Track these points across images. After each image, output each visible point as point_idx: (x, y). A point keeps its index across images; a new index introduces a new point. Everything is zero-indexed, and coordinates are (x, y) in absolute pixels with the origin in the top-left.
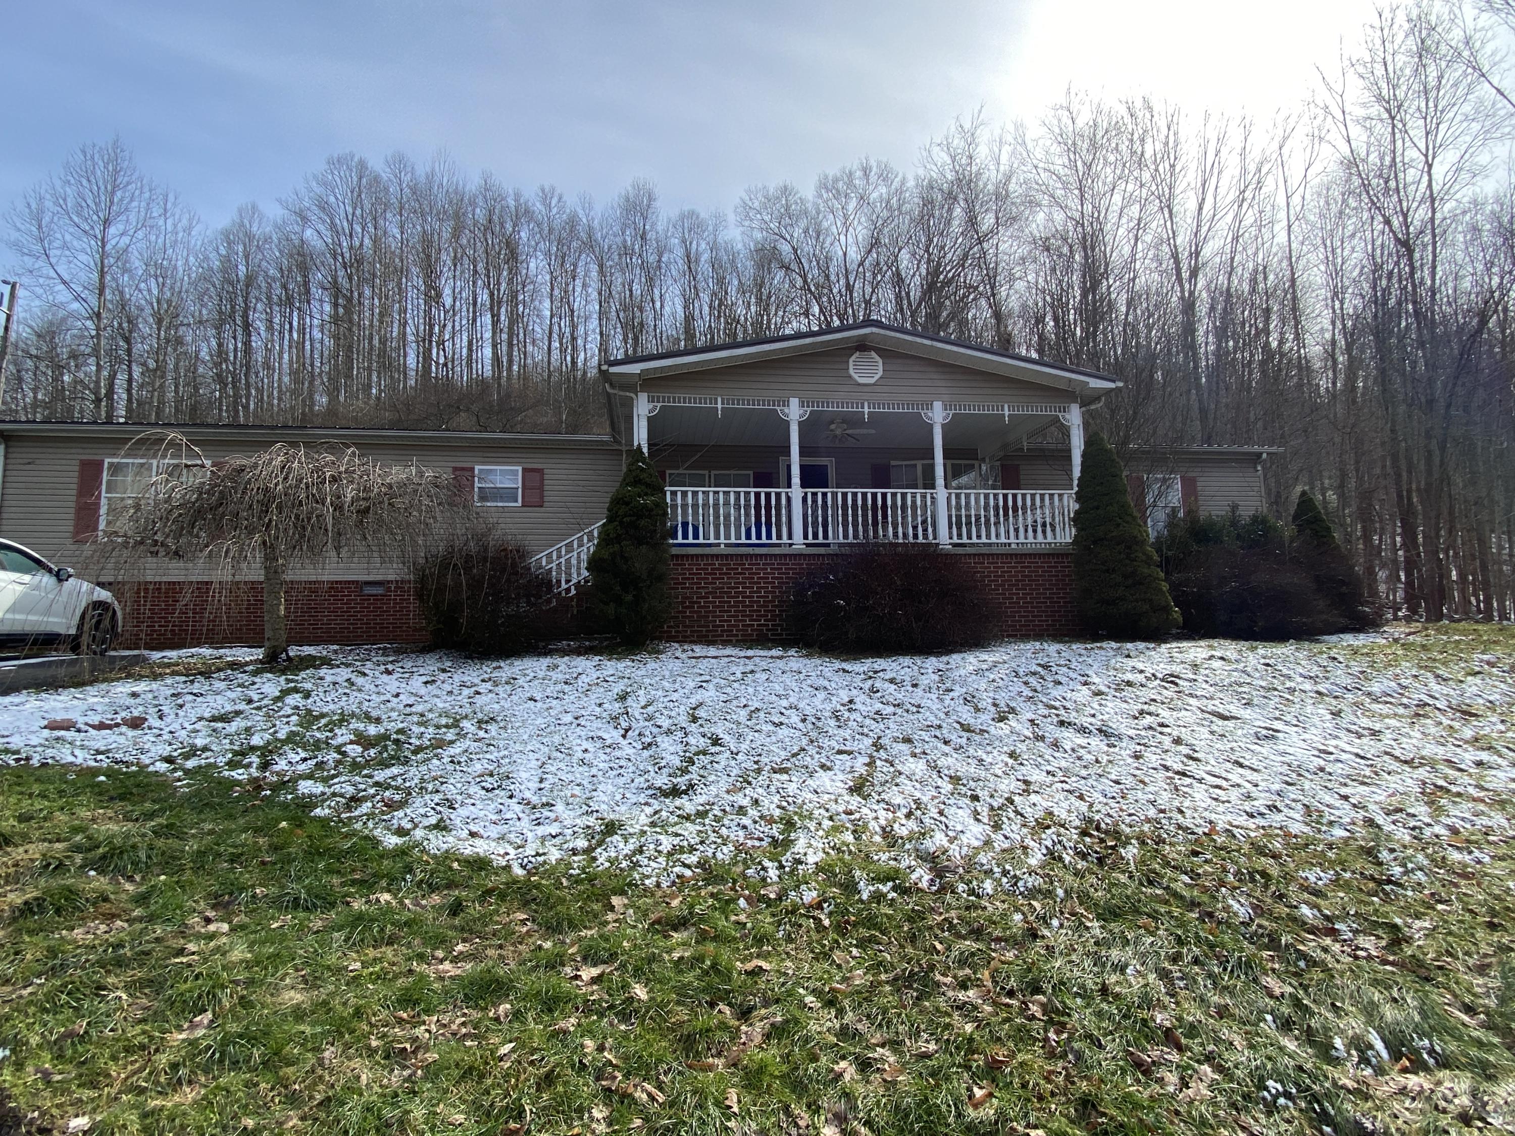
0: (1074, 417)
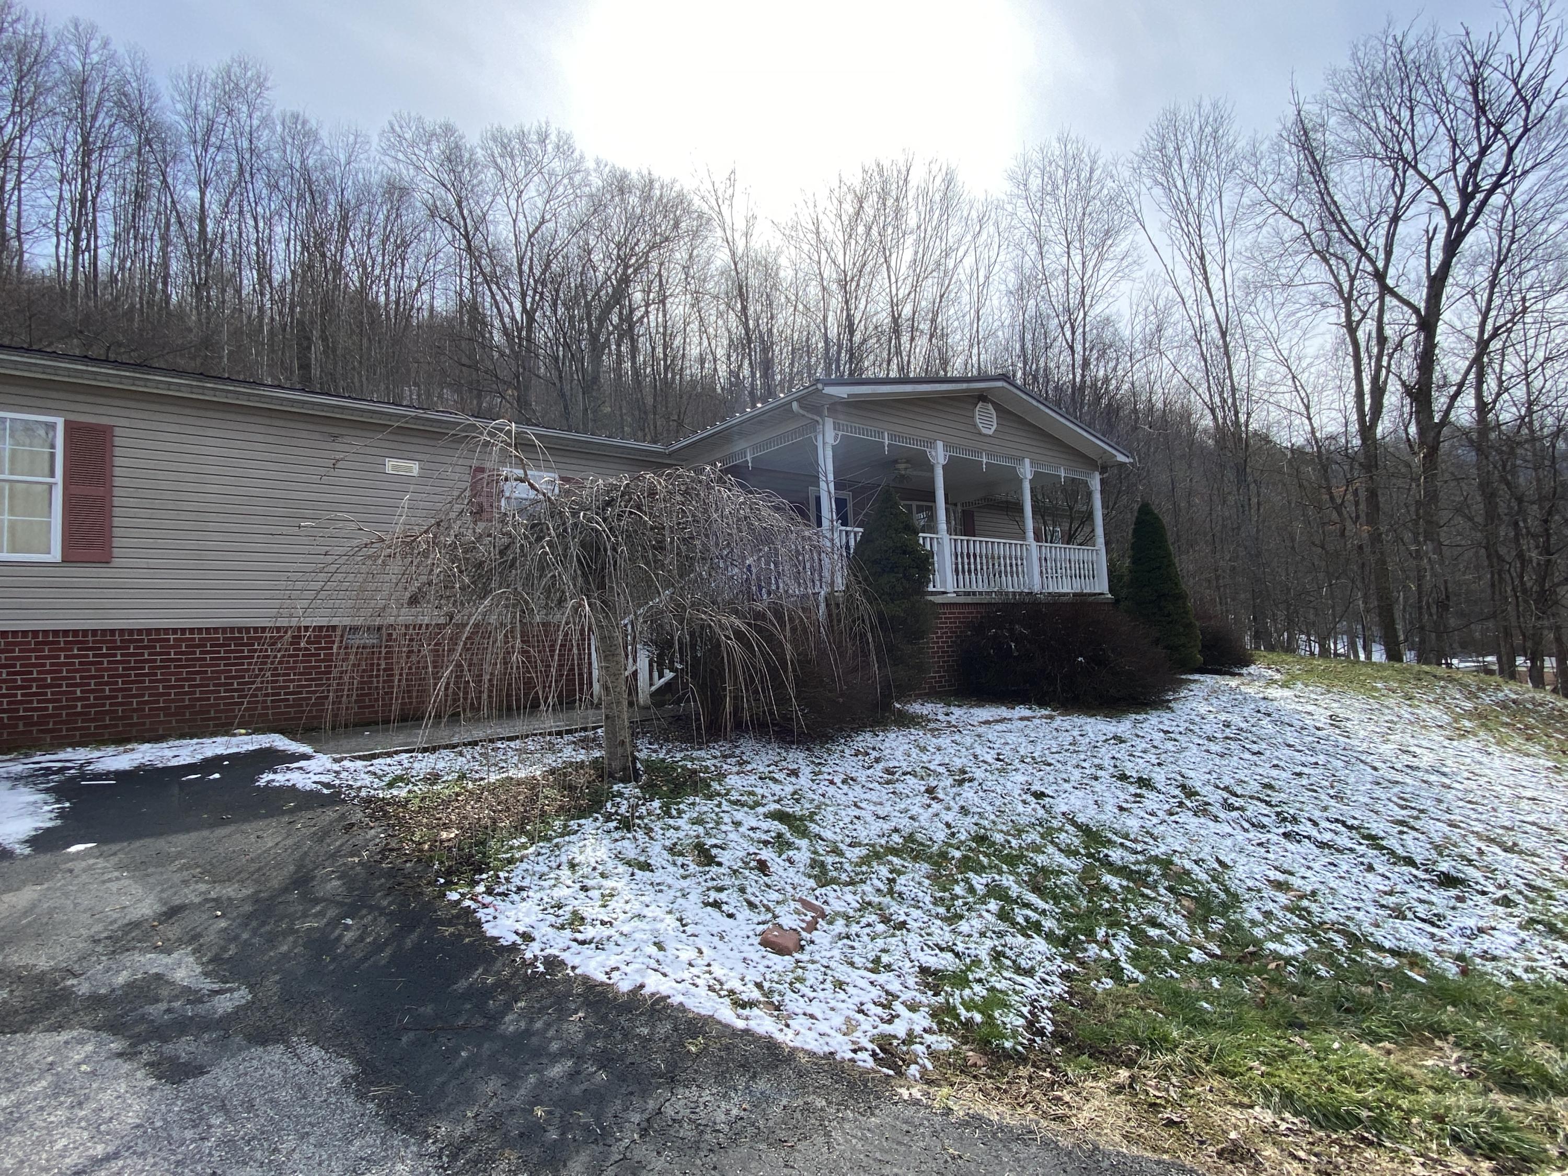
0: (1095, 482)
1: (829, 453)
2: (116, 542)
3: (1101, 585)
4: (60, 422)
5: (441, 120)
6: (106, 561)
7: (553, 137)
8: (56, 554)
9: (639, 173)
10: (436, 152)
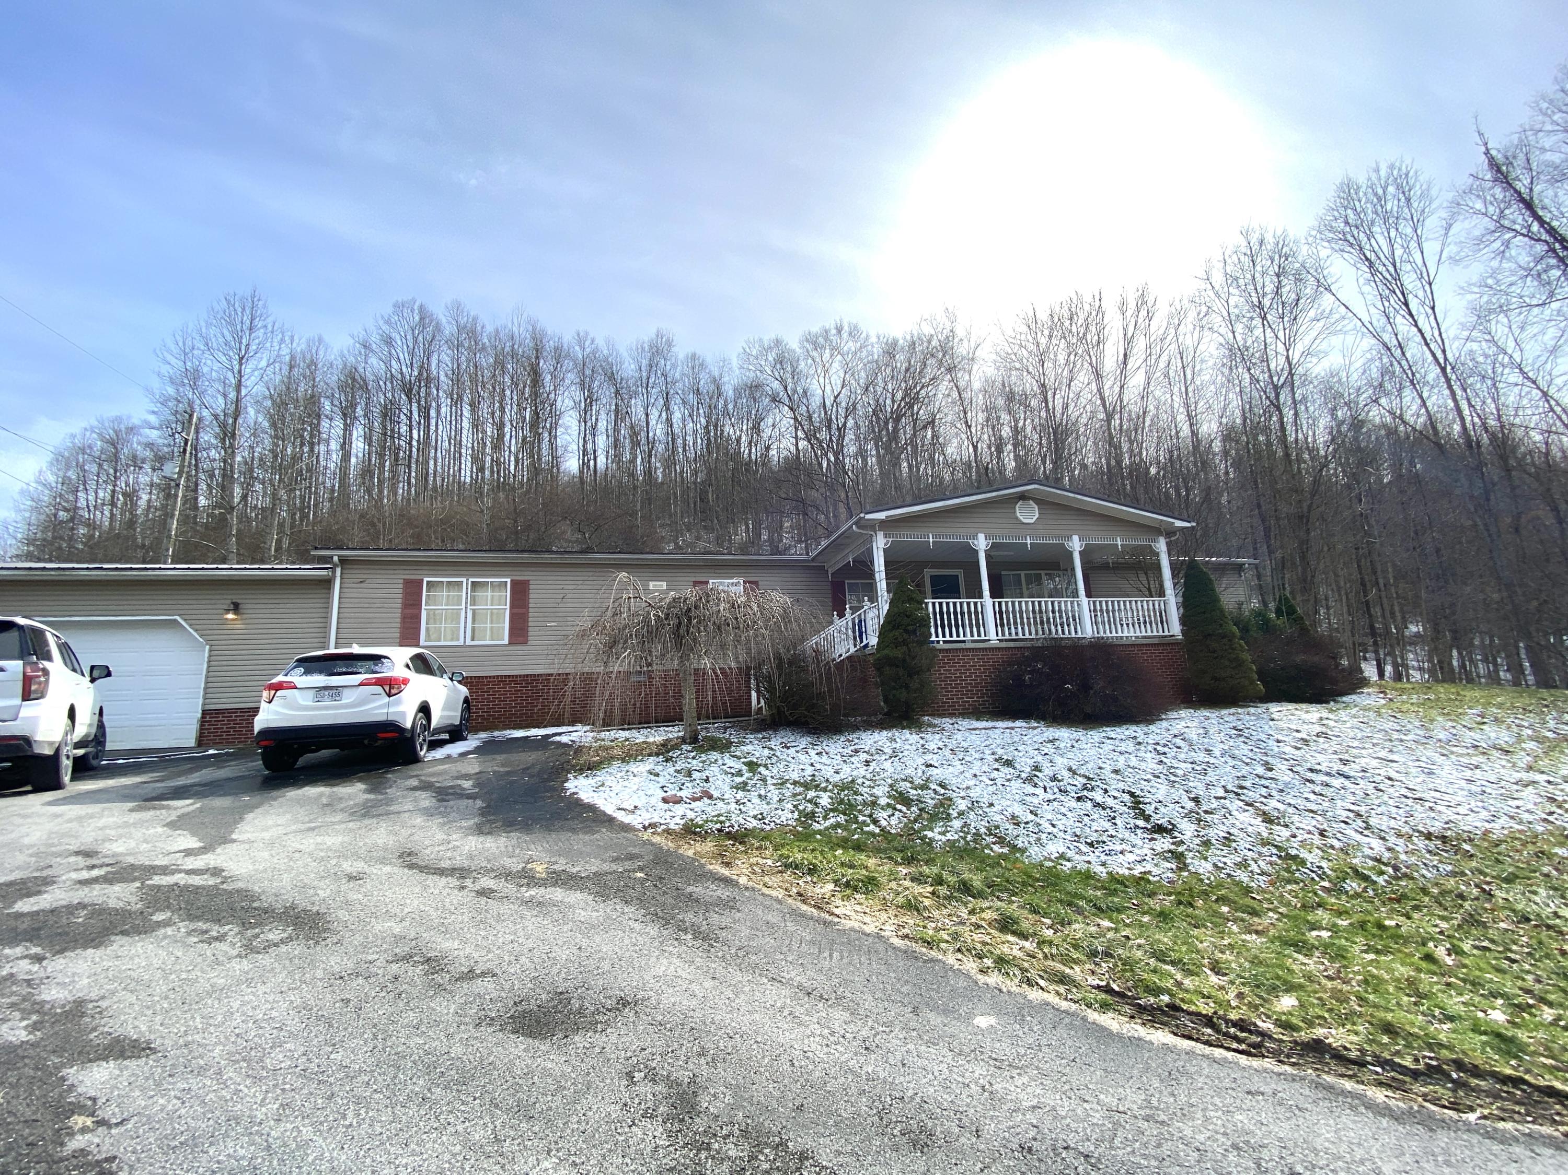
0: (1161, 546)
1: (882, 553)
2: (530, 634)
3: (1175, 629)
4: (509, 580)
5: (773, 336)
6: (525, 642)
7: (846, 328)
8: (506, 641)
9: (904, 339)
10: (770, 358)
